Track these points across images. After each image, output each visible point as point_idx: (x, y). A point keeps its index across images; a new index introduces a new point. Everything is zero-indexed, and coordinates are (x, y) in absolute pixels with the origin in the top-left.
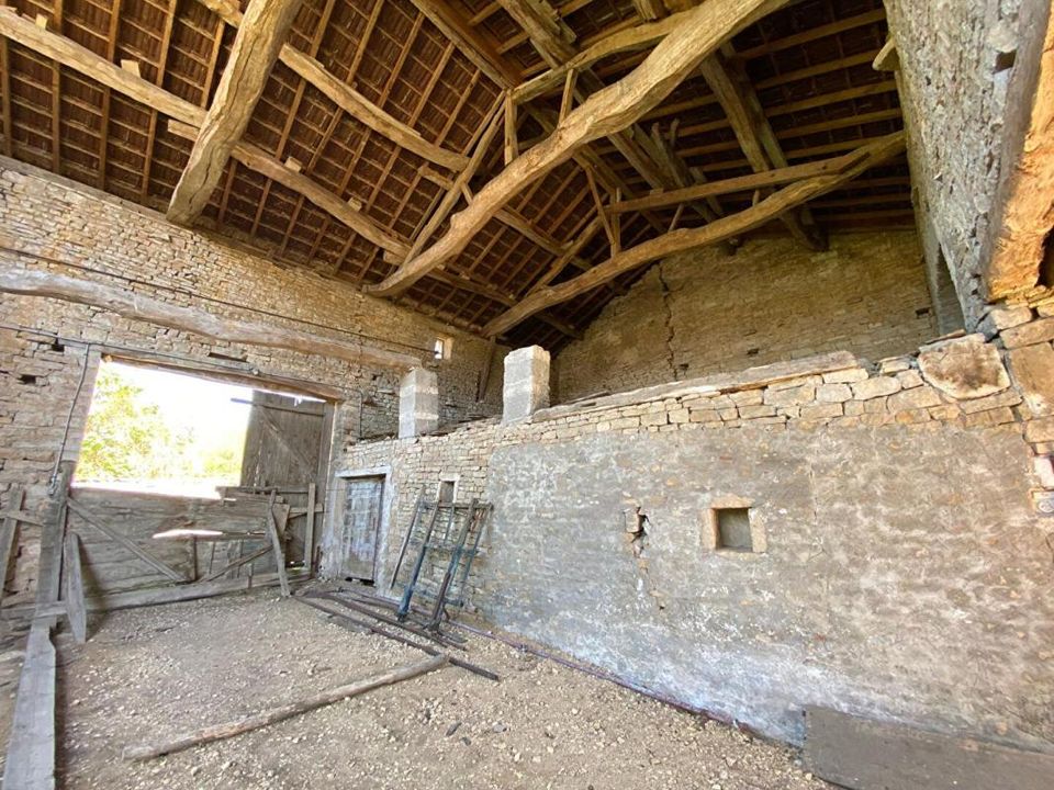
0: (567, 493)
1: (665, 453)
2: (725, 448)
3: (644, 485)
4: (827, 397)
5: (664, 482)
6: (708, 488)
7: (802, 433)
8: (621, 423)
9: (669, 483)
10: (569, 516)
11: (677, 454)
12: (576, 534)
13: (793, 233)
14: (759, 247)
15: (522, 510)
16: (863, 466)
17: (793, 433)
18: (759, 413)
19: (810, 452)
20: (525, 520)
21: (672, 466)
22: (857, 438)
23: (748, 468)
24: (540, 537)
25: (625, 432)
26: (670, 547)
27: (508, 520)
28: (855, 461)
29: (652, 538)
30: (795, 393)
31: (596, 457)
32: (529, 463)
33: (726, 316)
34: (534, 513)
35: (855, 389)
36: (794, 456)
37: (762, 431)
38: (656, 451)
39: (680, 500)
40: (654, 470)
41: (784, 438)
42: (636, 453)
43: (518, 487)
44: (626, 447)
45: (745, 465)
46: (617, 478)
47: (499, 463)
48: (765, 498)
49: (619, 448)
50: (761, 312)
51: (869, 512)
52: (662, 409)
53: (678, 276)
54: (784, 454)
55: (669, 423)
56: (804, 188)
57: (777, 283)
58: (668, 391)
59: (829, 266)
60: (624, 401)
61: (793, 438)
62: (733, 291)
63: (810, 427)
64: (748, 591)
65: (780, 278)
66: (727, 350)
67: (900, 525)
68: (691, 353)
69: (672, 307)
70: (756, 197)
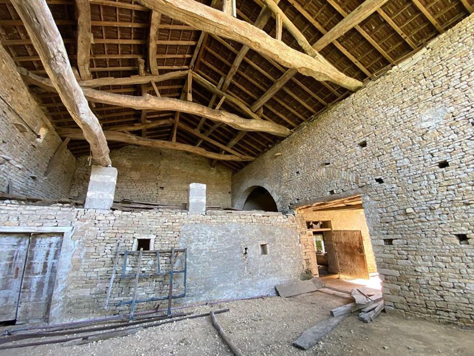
0: (222, 242)
1: (252, 230)
2: (263, 230)
3: (247, 239)
4: (278, 221)
5: (251, 238)
7: (275, 228)
8: (240, 220)
10: (223, 251)
12: (226, 257)
15: (202, 250)
18: (268, 222)
20: (204, 254)
21: (253, 234)
22: (281, 229)
23: (267, 235)
24: (211, 260)
25: (242, 223)
26: (253, 256)
27: (194, 255)
28: (281, 234)
29: (248, 255)
30: (274, 219)
31: (233, 230)
32: (205, 231)
33: (182, 174)
34: (208, 251)
35: (282, 220)
36: (274, 232)
37: (269, 227)
39: (255, 243)
40: (250, 235)
41: (272, 229)
42: (245, 230)
43: (199, 241)
44: (242, 228)
46: (239, 237)
47: (187, 231)
48: (270, 242)
49: (240, 228)
51: (283, 244)
52: (250, 218)
54: (272, 232)
55: (252, 222)
56: (236, 158)
58: (252, 213)
59: (213, 172)
60: (241, 214)
62: (186, 167)
63: (276, 226)
64: (267, 264)
65: (201, 169)
66: (180, 186)
67: (287, 246)
68: (166, 184)
69: (161, 162)
70: (223, 152)
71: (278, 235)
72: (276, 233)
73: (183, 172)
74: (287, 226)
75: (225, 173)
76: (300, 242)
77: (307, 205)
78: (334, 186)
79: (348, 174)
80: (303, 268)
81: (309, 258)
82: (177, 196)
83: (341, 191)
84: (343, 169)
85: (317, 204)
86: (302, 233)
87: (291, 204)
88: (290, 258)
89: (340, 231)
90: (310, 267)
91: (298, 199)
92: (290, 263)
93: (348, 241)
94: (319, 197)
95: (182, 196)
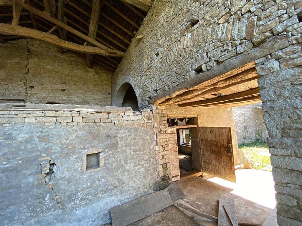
1: (69, 134)
2: (95, 132)
3: (56, 149)
4: (125, 119)
5: (67, 147)
6: (87, 148)
7: (118, 128)
8: (44, 119)
9: (70, 147)
11: (75, 135)
13: (87, 60)
14: (73, 57)
16: (130, 137)
17: (116, 128)
18: (107, 121)
19: (119, 133)
21: (73, 140)
22: (129, 130)
23: (101, 139)
25: (47, 124)
28: (129, 136)
29: (57, 173)
30: (118, 116)
33: (55, 74)
35: (131, 117)
36: (115, 135)
37: (107, 127)
38: (65, 134)
39: (74, 154)
40: (63, 142)
41: (113, 130)
42: (53, 134)
44: (46, 132)
45: (101, 138)
46: (37, 147)
48: (106, 149)
49: (42, 132)
50: (69, 78)
51: (130, 149)
52: (70, 115)
53: (36, 49)
54: (113, 134)
55: (72, 121)
56: (101, 51)
57: (76, 71)
58: (74, 108)
59: (91, 73)
61: (116, 129)
62: (60, 67)
63: (120, 126)
64: (97, 181)
65: (77, 70)
66: (53, 86)
67: (135, 151)
68: (36, 83)
69: (30, 60)
70: (85, 43)
71: (122, 138)
72: (119, 136)
73: (56, 72)
74: (139, 124)
75: (104, 75)
76: (157, 143)
77: (165, 96)
78: (202, 57)
79: (230, 27)
80: (159, 175)
81: (167, 161)
82: (50, 95)
83: (215, 63)
84: (221, 21)
85: (177, 93)
86: (160, 132)
87: (150, 98)
88: (139, 167)
89: (207, 128)
90: (168, 172)
91: (156, 91)
92: (140, 172)
93: (214, 139)
94: (181, 81)
95: (56, 96)
